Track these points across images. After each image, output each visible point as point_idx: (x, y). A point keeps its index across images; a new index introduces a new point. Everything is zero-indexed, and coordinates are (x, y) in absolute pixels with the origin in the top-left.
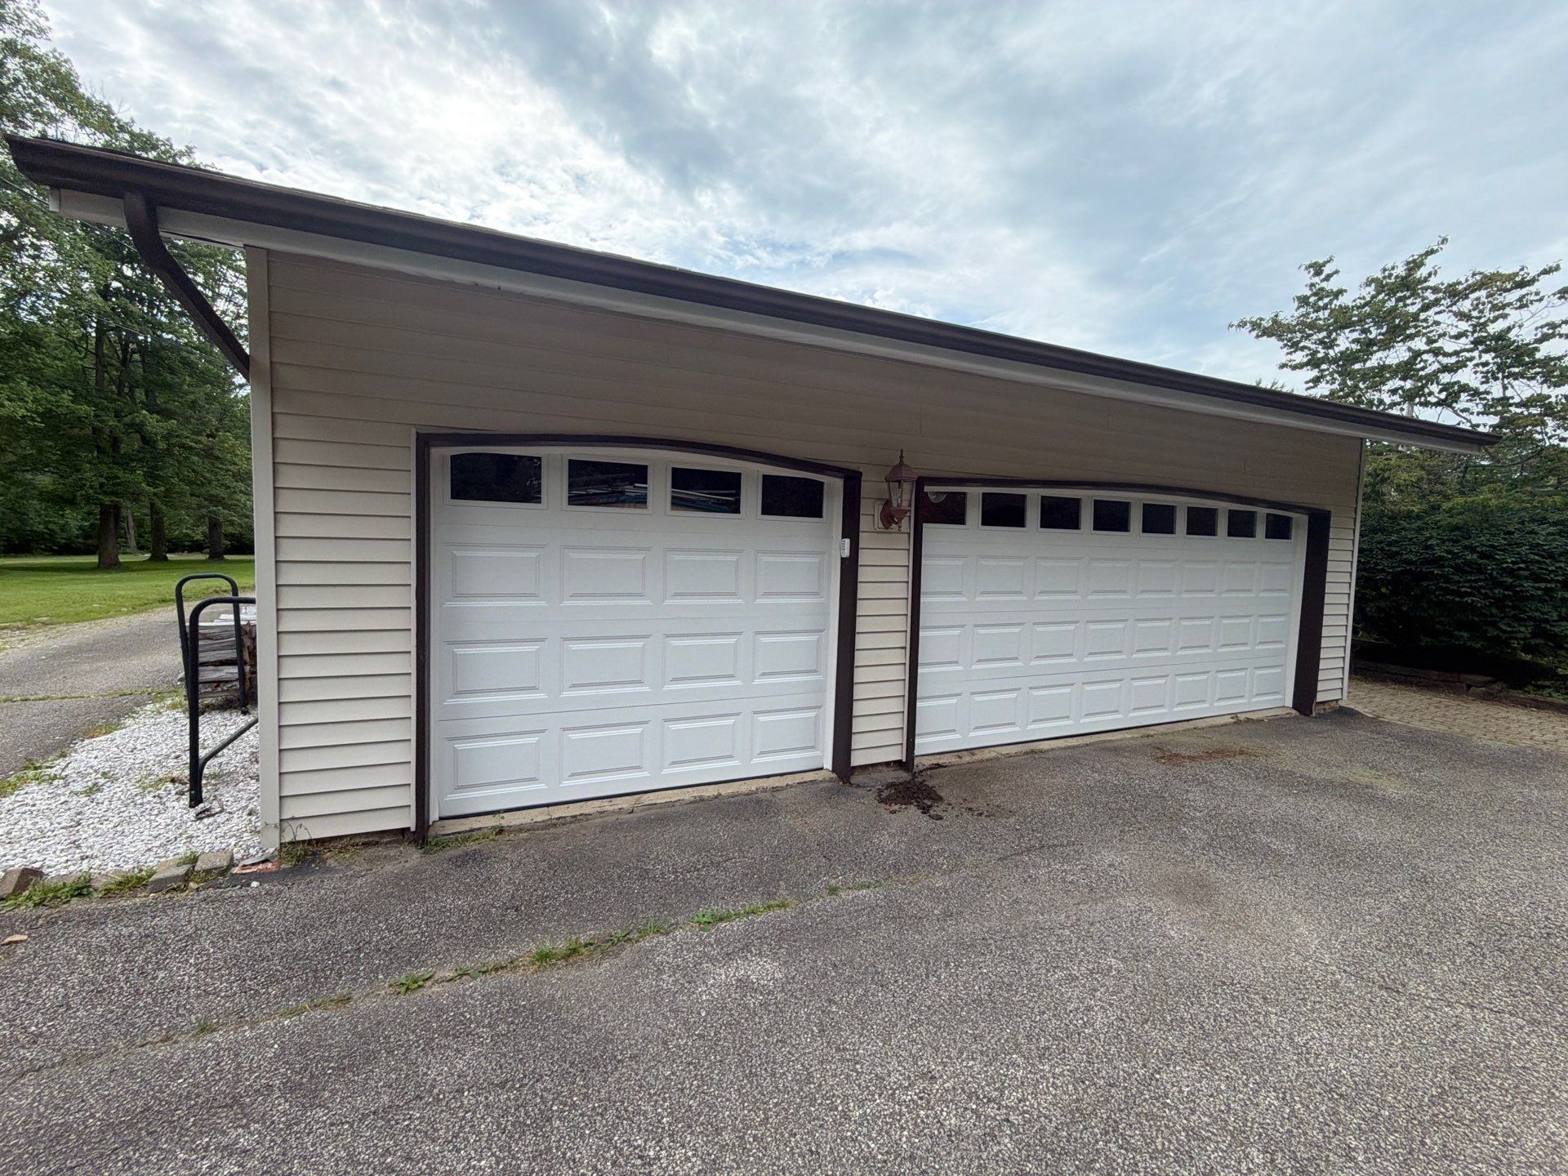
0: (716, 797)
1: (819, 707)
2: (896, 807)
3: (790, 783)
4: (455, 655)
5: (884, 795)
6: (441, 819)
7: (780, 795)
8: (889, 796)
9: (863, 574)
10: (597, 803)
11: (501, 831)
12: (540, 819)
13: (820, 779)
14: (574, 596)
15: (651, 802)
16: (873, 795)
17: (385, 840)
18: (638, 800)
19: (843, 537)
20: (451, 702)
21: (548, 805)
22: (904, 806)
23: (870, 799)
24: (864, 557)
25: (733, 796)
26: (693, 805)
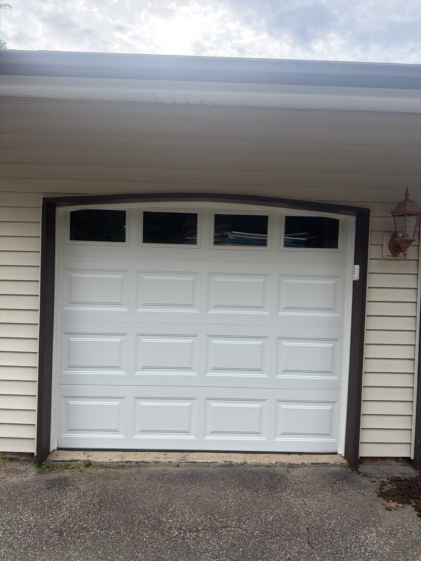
0: (242, 465)
1: (334, 402)
2: (393, 504)
3: (305, 462)
4: (69, 341)
5: (386, 488)
6: (59, 449)
7: (294, 472)
8: (390, 491)
9: (371, 295)
10: (156, 454)
11: (89, 464)
12: (115, 460)
13: (332, 463)
14: (146, 305)
15: (192, 460)
16: (376, 486)
17: (22, 458)
18: (184, 457)
19: (355, 264)
20: (66, 372)
21: (124, 450)
22: (401, 505)
23: (371, 491)
24: (372, 281)
25: (256, 465)
26: (223, 468)
